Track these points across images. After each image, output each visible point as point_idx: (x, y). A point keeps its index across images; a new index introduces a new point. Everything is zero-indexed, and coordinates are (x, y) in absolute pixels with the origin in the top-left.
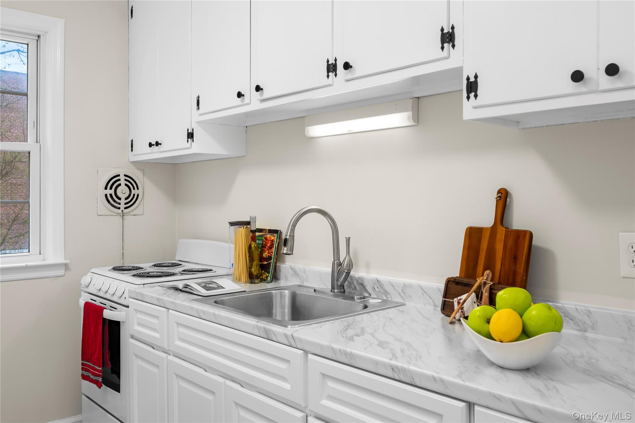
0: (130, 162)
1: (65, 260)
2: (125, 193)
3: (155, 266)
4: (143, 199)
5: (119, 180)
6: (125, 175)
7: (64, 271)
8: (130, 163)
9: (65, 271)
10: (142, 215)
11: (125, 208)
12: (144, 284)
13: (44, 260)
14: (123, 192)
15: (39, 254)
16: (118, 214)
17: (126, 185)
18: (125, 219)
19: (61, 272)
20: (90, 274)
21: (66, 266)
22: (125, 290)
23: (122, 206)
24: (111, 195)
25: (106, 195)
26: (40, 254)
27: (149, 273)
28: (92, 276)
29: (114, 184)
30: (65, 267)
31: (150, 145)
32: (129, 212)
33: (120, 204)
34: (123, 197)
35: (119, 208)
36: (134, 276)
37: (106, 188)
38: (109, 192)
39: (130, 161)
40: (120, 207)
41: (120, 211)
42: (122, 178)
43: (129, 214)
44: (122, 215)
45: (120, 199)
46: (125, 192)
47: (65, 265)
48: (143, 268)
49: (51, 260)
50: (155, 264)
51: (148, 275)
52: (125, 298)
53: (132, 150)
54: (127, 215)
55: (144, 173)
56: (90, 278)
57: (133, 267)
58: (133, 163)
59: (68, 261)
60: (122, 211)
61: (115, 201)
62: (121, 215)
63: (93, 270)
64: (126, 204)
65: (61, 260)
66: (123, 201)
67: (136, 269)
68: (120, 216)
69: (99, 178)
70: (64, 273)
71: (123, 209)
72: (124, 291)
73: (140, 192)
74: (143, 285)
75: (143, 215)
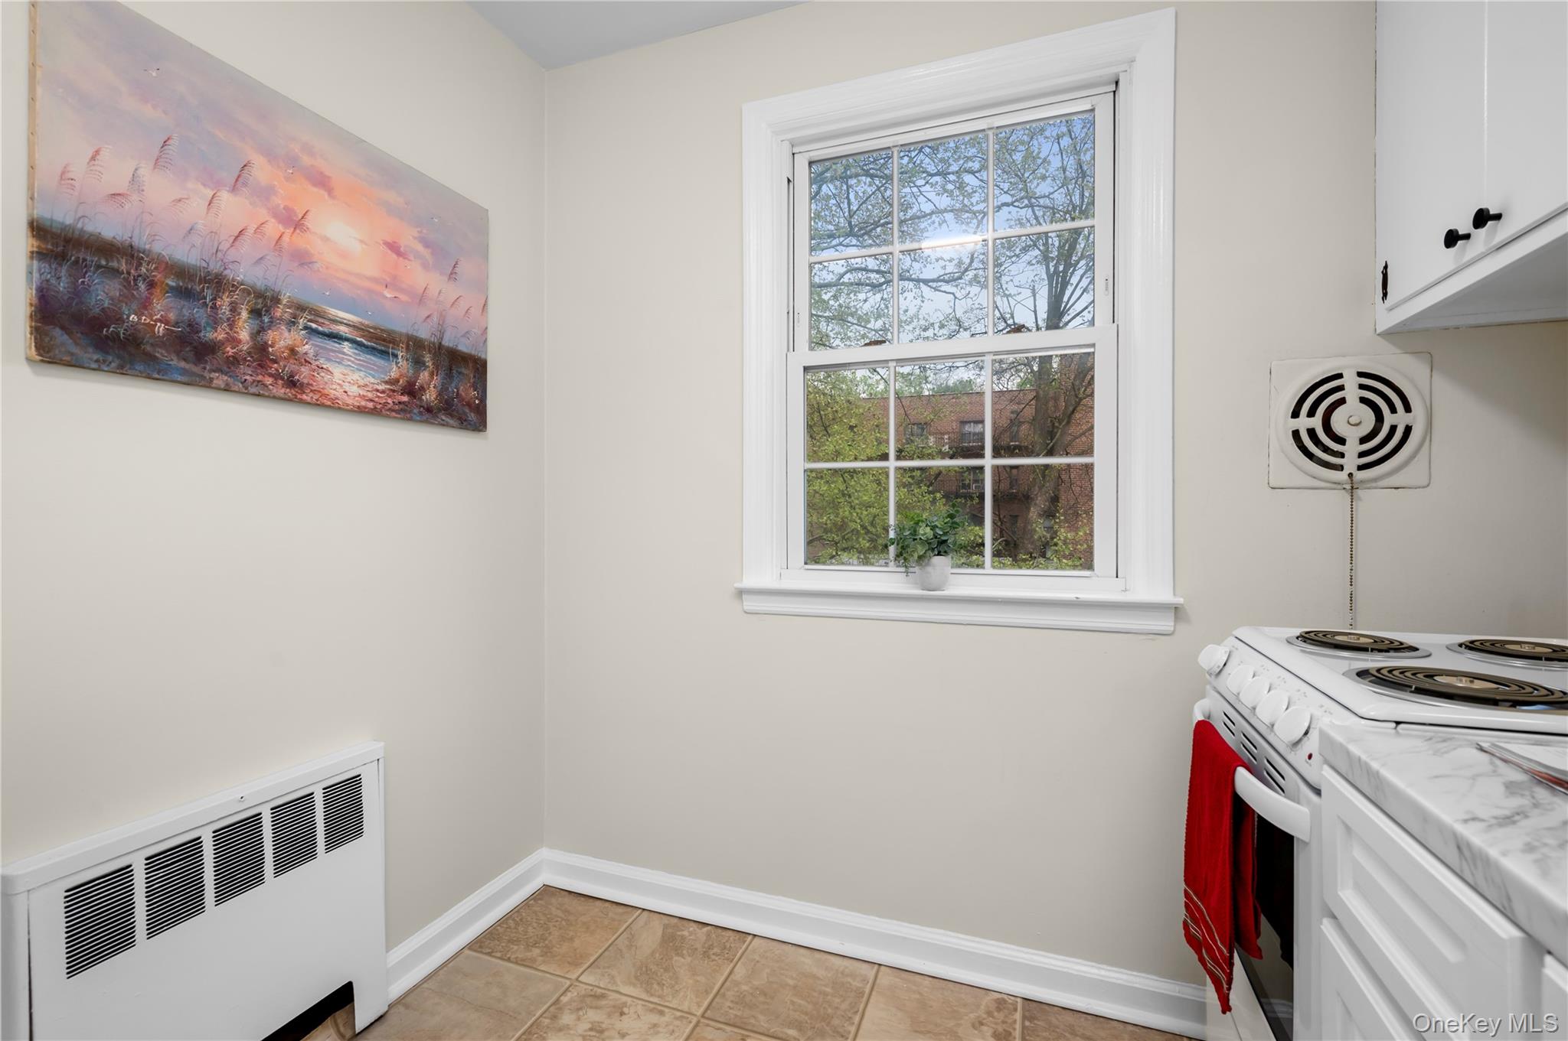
0: (1378, 335)
1: (1174, 595)
2: (1360, 422)
3: (1471, 646)
4: (1428, 438)
5: (1341, 388)
6: (1360, 374)
7: (1172, 624)
8: (1379, 338)
9: (1175, 621)
10: (1424, 487)
11: (1361, 468)
12: (1398, 723)
13: (1126, 590)
14: (1353, 420)
15: (1115, 576)
16: (1335, 483)
17: (1363, 400)
18: (1359, 499)
19: (1166, 624)
20: (1231, 641)
21: (1177, 611)
22: (1312, 726)
23: (1351, 462)
24: (1312, 432)
25: (1296, 434)
26: (1117, 577)
27: (1431, 676)
28: (1233, 647)
29: (1323, 401)
30: (1173, 614)
31: (1452, 239)
32: (1375, 480)
33: (1342, 455)
34: (1352, 435)
35: (1341, 468)
36: (1362, 674)
37: (1295, 414)
38: (1303, 423)
39: (1378, 332)
40: (1342, 463)
41: (1342, 476)
42: (1350, 382)
43: (1374, 485)
44: (1348, 487)
45: (1341, 441)
46: (1357, 422)
47: (1175, 608)
48: (1417, 649)
49: (1141, 593)
50: (1472, 642)
51: (1427, 684)
52: (1310, 757)
53: (1385, 295)
54: (1369, 488)
55: (1432, 362)
56: (1226, 652)
57: (1377, 640)
58: (1390, 334)
59: (1180, 600)
60: (1350, 475)
61: (1326, 449)
62: (1344, 486)
63: (1241, 632)
64: (1362, 455)
65: (1165, 596)
66: (1352, 448)
67: (1384, 648)
68: (1343, 491)
69: (1273, 389)
70: (1172, 629)
71: (1354, 470)
72: (1309, 727)
73: (1417, 418)
74: (1394, 725)
75: (1429, 488)
